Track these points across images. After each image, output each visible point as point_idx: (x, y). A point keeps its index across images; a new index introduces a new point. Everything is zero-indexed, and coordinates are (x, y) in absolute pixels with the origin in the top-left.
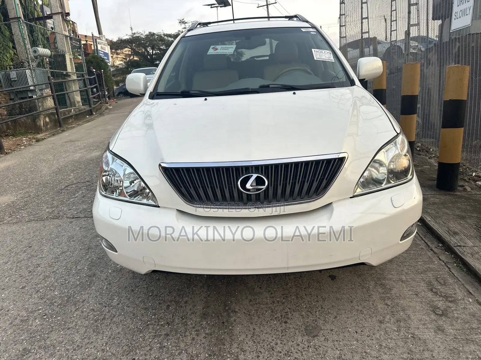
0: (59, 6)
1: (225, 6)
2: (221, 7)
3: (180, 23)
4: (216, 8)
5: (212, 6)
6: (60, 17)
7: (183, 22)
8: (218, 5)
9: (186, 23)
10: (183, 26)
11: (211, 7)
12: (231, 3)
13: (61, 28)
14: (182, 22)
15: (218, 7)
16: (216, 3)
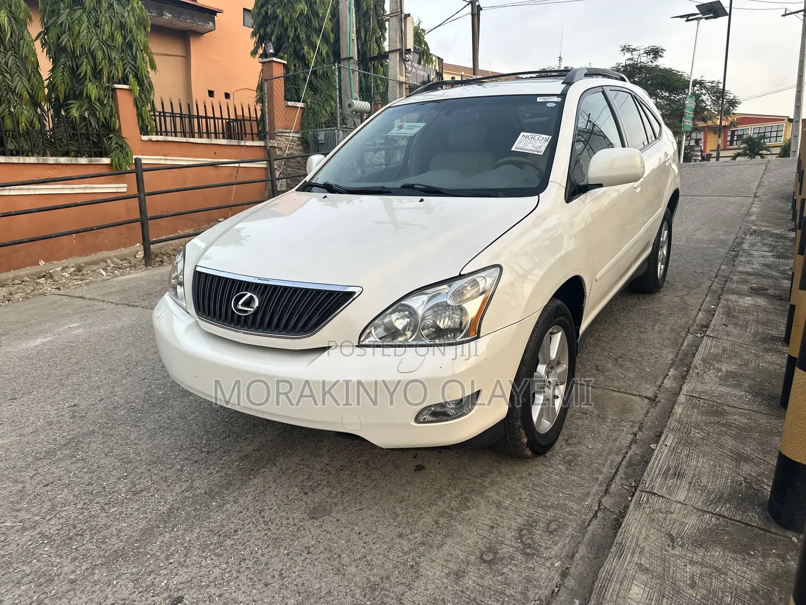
0: (398, 40)
1: (716, 16)
2: (706, 19)
3: (623, 50)
4: (696, 21)
5: (690, 18)
6: (397, 56)
7: (629, 50)
8: (701, 16)
9: (635, 50)
10: (628, 55)
11: (687, 21)
12: (728, 10)
13: (396, 72)
14: (626, 49)
15: (701, 18)
16: (698, 12)
